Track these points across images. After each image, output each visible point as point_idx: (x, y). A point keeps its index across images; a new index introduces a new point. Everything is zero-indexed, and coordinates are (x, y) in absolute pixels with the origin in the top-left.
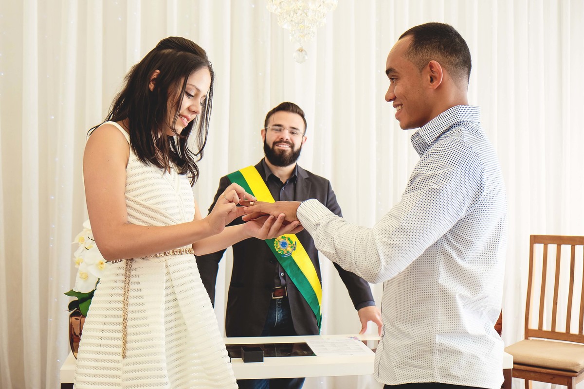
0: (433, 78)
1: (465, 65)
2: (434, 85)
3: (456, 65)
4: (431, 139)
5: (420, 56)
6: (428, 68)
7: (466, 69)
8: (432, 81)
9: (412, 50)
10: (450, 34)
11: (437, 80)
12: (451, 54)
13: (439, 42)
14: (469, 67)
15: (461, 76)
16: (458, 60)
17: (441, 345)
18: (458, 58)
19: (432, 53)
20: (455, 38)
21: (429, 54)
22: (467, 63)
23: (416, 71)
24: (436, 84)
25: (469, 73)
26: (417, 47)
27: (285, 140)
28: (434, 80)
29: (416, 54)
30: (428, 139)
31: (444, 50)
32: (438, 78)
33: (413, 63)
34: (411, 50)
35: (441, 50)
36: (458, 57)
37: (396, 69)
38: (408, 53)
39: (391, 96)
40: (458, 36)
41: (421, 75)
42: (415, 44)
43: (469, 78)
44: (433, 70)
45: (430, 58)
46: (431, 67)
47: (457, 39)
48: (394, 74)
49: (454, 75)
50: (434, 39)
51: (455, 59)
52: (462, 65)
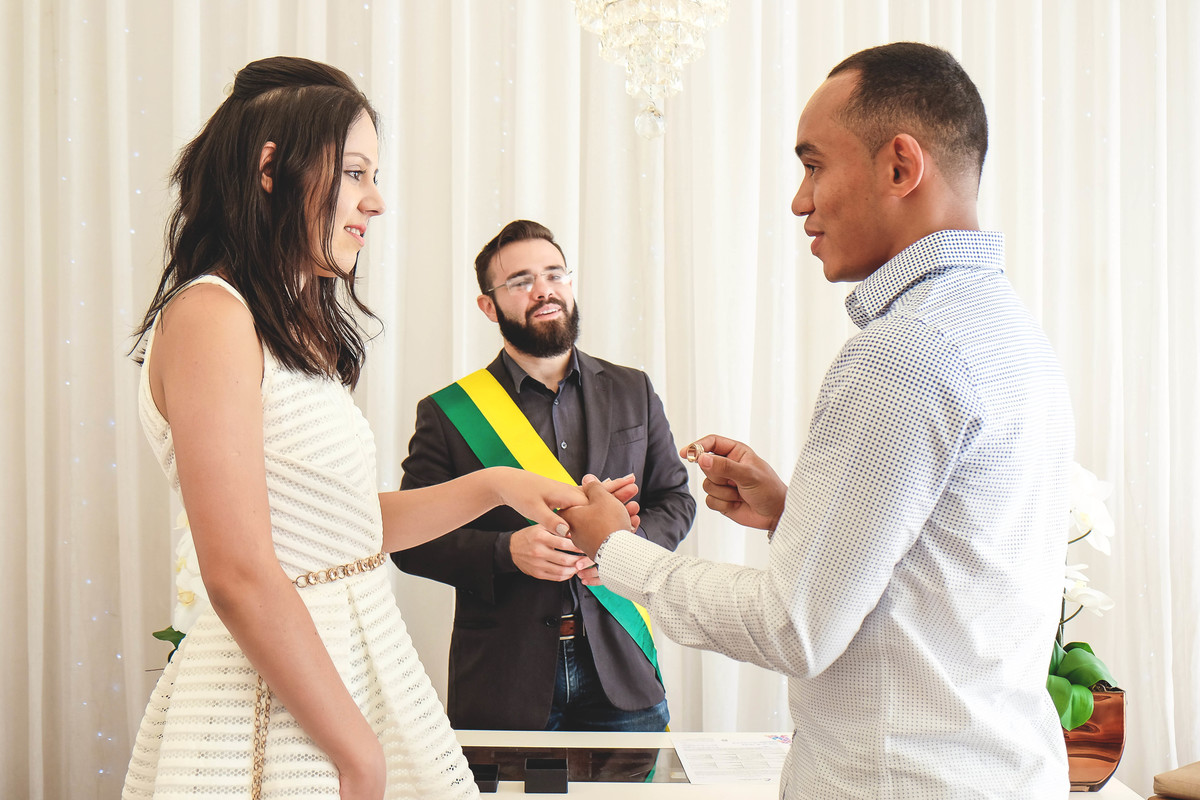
0: (900, 171)
1: (973, 145)
2: (901, 189)
3: (953, 145)
4: (876, 306)
5: (872, 121)
6: (891, 150)
7: (976, 154)
8: (897, 177)
9: (857, 104)
10: (945, 72)
11: (908, 178)
12: (943, 119)
13: (918, 90)
14: (983, 148)
15: (962, 168)
16: (958, 134)
17: (897, 757)
18: (959, 129)
19: (902, 116)
20: (955, 83)
21: (894, 117)
22: (978, 140)
23: (864, 154)
24: (905, 187)
25: (981, 160)
26: (867, 100)
27: (547, 298)
28: (903, 177)
29: (865, 116)
30: (870, 305)
31: (928, 111)
32: (912, 172)
33: (858, 135)
34: (853, 105)
35: (921, 108)
36: (960, 127)
37: (819, 146)
38: (846, 112)
39: (806, 204)
40: (962, 76)
41: (874, 163)
42: (862, 94)
43: (981, 171)
44: (901, 153)
45: (896, 127)
46: (898, 146)
47: (959, 86)
48: (813, 157)
49: (947, 167)
50: (906, 83)
51: (952, 132)
52: (967, 144)
